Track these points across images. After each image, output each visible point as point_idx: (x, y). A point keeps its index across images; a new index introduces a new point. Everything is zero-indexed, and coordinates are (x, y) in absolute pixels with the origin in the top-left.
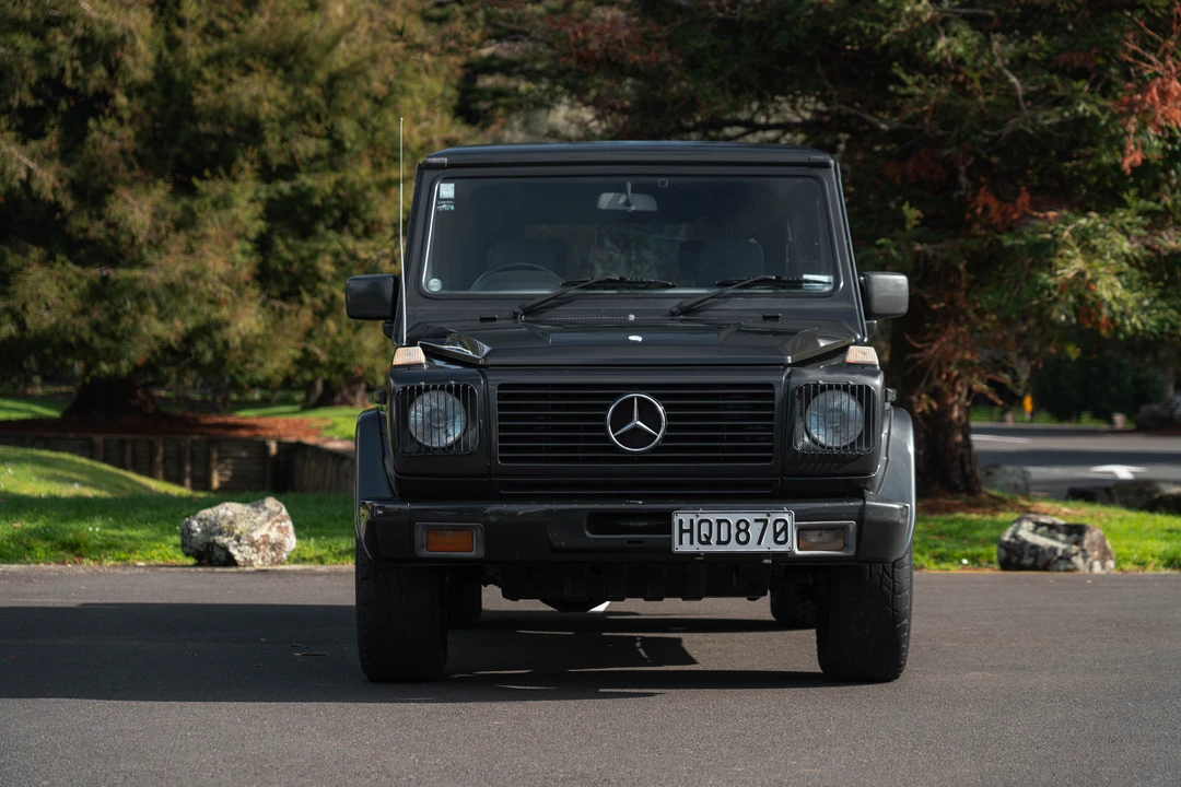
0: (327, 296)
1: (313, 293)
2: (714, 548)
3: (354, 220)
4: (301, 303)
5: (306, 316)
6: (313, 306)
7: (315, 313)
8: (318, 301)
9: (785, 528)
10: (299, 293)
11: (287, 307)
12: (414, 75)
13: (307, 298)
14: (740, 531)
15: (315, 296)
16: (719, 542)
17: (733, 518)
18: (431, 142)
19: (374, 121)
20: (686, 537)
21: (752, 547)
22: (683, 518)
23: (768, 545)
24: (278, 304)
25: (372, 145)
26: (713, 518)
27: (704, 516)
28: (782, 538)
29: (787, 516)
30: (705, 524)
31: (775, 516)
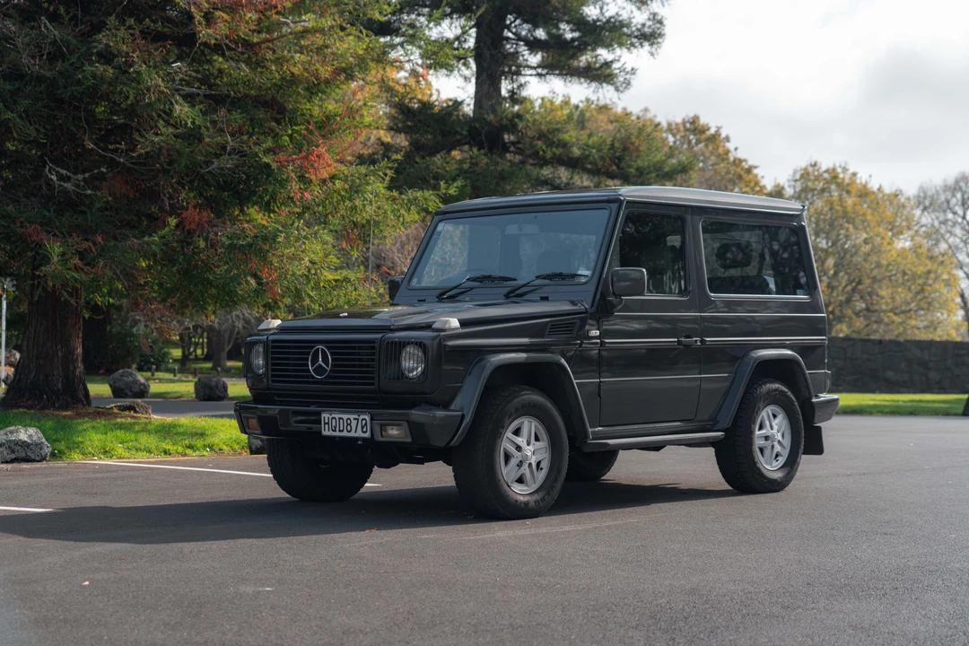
2: (337, 434)
9: (366, 424)
14: (348, 424)
16: (340, 431)
17: (345, 417)
20: (326, 426)
21: (352, 434)
22: (325, 416)
23: (359, 434)
26: (337, 416)
27: (333, 416)
28: (365, 430)
29: (367, 417)
30: (334, 420)
31: (362, 417)
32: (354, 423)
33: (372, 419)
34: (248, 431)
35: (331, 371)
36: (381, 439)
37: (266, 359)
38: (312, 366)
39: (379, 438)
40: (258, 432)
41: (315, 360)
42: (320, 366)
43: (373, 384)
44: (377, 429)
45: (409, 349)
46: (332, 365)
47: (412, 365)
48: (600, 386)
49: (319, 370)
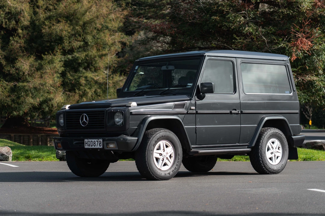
0: (83, 90)
1: (79, 89)
2: (90, 147)
3: (91, 67)
4: (75, 92)
5: (77, 97)
6: (79, 94)
7: (79, 96)
8: (81, 92)
9: (101, 143)
10: (75, 90)
11: (71, 94)
12: (109, 22)
13: (77, 91)
14: (94, 143)
15: (80, 91)
16: (91, 146)
17: (93, 140)
18: (115, 42)
19: (97, 36)
20: (86, 144)
21: (96, 147)
22: (86, 140)
23: (98, 147)
24: (68, 93)
25: (97, 44)
27: (89, 140)
28: (100, 145)
29: (101, 140)
30: (89, 142)
31: (99, 140)
32: (96, 143)
33: (103, 141)
34: (58, 148)
35: (88, 123)
36: (107, 149)
37: (64, 120)
38: (81, 122)
39: (106, 148)
40: (61, 148)
41: (82, 119)
42: (84, 121)
43: (104, 128)
44: (105, 145)
45: (117, 114)
46: (89, 121)
47: (118, 120)
48: (196, 129)
49: (84, 123)
